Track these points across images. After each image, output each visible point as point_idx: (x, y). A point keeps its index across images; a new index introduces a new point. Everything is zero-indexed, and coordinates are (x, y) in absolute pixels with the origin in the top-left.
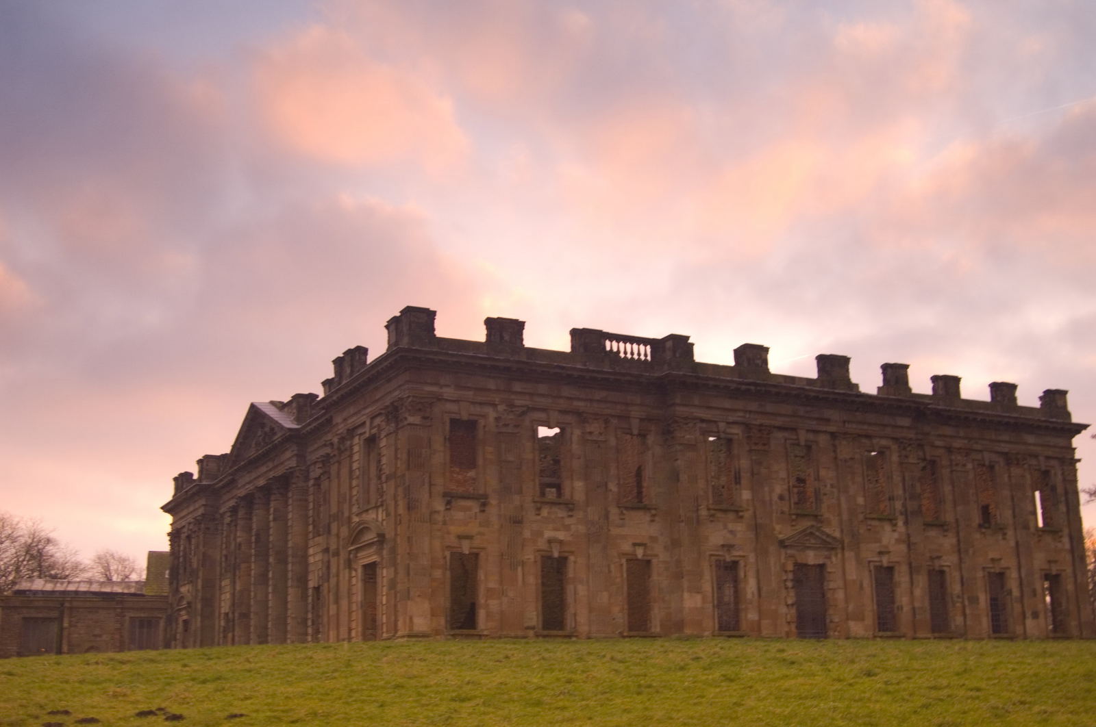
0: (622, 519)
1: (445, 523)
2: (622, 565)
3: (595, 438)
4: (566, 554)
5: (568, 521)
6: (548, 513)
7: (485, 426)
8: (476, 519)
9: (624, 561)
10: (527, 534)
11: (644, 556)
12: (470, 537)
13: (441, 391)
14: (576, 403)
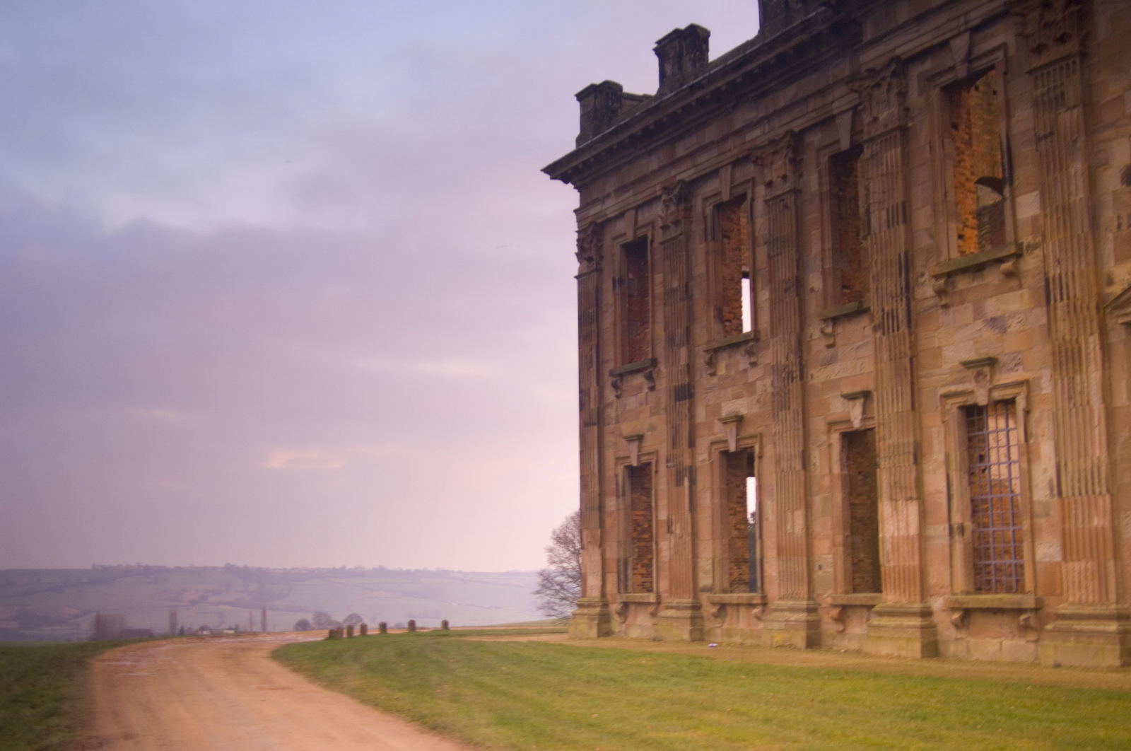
0: (829, 346)
1: (617, 422)
2: (830, 446)
3: (780, 192)
4: (749, 442)
5: (753, 375)
6: (727, 367)
7: (652, 241)
8: (647, 404)
9: (835, 438)
10: (701, 415)
11: (864, 419)
12: (640, 438)
13: (604, 208)
14: (750, 136)
